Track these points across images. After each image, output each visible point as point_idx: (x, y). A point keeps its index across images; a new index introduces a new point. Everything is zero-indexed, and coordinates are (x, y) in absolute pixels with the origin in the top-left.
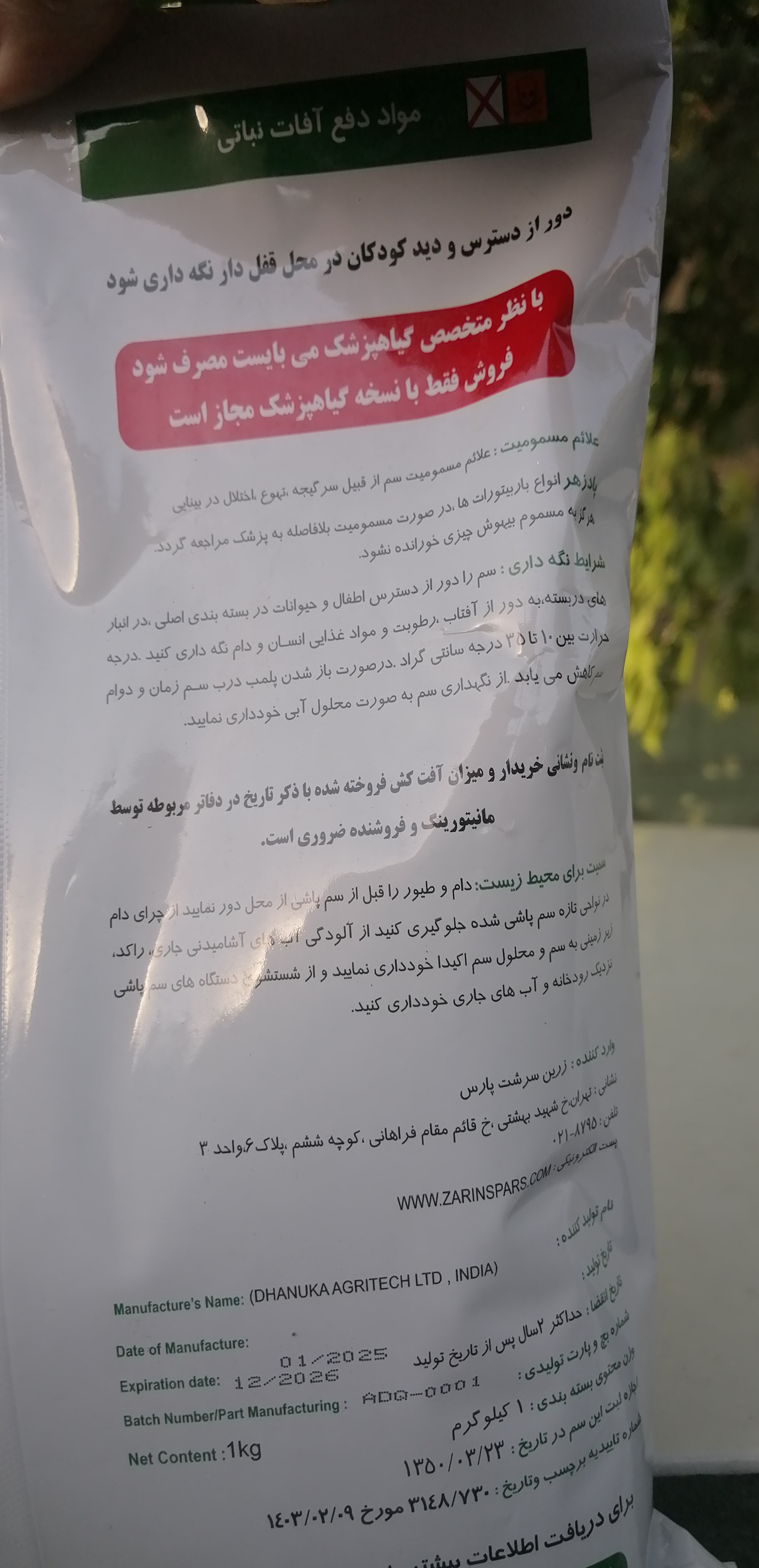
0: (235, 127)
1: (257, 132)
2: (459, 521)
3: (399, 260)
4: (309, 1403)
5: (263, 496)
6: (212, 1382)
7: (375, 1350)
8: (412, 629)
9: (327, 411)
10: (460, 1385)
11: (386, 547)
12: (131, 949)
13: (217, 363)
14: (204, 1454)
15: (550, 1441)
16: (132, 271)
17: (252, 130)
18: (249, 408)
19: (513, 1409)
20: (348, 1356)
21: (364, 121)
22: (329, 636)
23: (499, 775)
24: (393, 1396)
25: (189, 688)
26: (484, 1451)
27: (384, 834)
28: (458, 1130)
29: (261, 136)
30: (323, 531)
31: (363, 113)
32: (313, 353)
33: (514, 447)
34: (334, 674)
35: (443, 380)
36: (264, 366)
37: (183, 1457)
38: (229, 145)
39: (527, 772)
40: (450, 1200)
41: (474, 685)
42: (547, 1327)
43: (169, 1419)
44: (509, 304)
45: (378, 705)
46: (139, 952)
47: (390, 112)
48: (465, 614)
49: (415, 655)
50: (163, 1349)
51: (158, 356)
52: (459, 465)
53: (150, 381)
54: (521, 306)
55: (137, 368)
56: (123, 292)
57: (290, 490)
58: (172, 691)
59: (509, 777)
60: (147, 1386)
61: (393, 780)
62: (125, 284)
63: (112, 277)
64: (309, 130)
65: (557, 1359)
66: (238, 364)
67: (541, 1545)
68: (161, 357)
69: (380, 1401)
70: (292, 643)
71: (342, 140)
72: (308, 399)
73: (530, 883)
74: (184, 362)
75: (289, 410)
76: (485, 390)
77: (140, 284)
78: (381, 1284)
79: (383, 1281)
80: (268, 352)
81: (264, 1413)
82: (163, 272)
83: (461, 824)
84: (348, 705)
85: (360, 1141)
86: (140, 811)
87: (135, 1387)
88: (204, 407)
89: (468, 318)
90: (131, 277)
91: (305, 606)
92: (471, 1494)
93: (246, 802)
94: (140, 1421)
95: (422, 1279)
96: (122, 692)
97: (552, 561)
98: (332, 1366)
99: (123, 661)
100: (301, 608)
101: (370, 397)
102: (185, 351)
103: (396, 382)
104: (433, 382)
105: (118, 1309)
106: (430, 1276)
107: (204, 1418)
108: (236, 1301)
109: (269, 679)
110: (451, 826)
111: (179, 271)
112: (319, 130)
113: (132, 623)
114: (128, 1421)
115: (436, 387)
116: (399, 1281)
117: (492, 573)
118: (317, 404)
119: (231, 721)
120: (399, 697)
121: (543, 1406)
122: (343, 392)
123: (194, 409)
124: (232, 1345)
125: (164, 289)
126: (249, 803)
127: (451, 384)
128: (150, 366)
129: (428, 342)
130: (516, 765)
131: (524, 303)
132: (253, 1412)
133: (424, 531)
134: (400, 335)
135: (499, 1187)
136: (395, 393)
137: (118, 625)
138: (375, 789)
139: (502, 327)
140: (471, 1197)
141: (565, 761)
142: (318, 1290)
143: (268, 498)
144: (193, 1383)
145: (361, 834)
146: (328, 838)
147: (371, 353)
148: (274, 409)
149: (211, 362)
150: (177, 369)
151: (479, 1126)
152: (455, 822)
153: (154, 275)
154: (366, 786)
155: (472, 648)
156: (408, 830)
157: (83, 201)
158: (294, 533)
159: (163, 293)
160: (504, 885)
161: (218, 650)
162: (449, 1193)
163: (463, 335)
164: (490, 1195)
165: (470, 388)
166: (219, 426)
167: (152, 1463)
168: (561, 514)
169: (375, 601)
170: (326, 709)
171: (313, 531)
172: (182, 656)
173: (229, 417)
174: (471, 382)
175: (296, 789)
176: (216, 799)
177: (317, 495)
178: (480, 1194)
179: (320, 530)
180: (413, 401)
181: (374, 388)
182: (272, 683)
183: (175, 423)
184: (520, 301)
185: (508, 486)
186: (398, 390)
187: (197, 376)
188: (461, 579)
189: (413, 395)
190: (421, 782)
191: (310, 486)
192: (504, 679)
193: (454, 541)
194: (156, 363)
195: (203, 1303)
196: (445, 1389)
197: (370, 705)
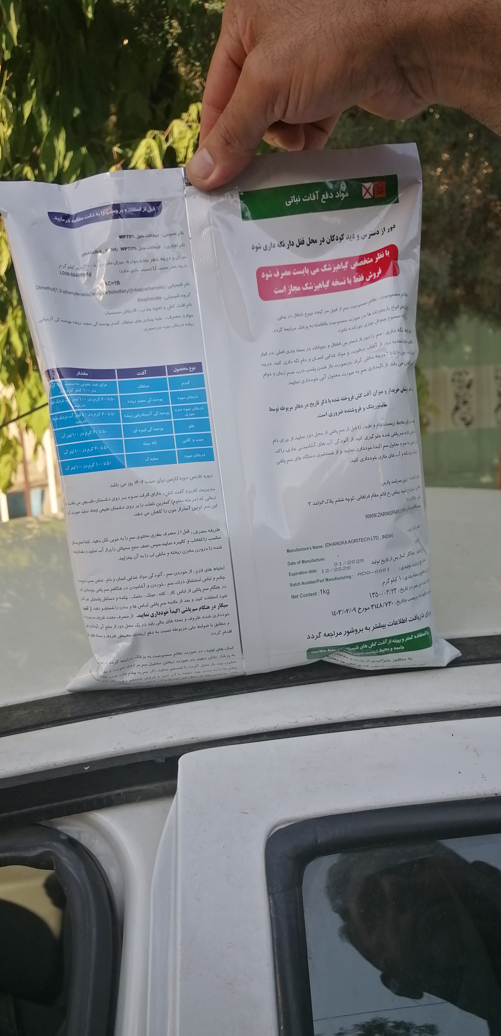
0: (291, 197)
1: (298, 199)
2: (368, 319)
3: (342, 241)
4: (343, 576)
5: (306, 315)
6: (315, 571)
7: (361, 560)
8: (357, 352)
9: (323, 288)
10: (384, 570)
11: (346, 329)
12: (280, 450)
13: (288, 273)
14: (313, 594)
15: (409, 589)
16: (259, 244)
17: (297, 199)
18: (299, 287)
19: (398, 578)
20: (353, 562)
21: (331, 196)
22: (331, 356)
23: (387, 392)
24: (366, 573)
25: (288, 373)
26: (391, 590)
27: (355, 411)
28: (381, 495)
29: (299, 200)
30: (325, 324)
31: (331, 194)
32: (317, 270)
33: (384, 297)
34: (333, 367)
35: (359, 277)
36: (302, 274)
37: (307, 595)
38: (289, 204)
39: (395, 392)
40: (380, 515)
41: (378, 367)
42: (406, 555)
43: (303, 583)
44: (378, 254)
45: (349, 375)
46: (283, 451)
47: (339, 193)
48: (373, 347)
49: (358, 360)
50: (301, 562)
51: (269, 271)
52: (367, 303)
53: (267, 279)
54: (382, 255)
55: (263, 275)
56: (257, 251)
57: (314, 313)
58: (284, 374)
59: (391, 393)
60: (297, 574)
61: (356, 396)
62: (257, 248)
63: (253, 246)
64: (315, 199)
65: (409, 565)
66: (294, 274)
67: (408, 621)
68: (270, 272)
69: (363, 575)
70: (319, 358)
71: (324, 202)
72: (317, 284)
73: (397, 424)
74: (277, 273)
75: (311, 288)
76: (372, 281)
77: (262, 248)
78: (362, 540)
79: (362, 539)
80: (303, 270)
81: (330, 580)
82: (269, 245)
83: (378, 407)
84: (339, 376)
85: (354, 499)
86: (278, 410)
87: (293, 574)
88: (285, 287)
89: (365, 259)
90: (259, 246)
91: (322, 347)
92: (388, 603)
93: (310, 406)
94: (295, 585)
95: (373, 538)
96: (268, 375)
97: (398, 330)
98: (349, 565)
99: (267, 365)
100: (321, 348)
101: (336, 283)
102: (277, 270)
103: (344, 279)
104: (356, 278)
105: (288, 551)
106: (375, 537)
107: (313, 582)
108: (321, 547)
109: (313, 369)
110: (375, 408)
111: (274, 244)
112: (318, 199)
113: (268, 354)
114: (291, 585)
115: (357, 280)
116: (367, 539)
117: (381, 334)
118: (320, 286)
119: (303, 382)
120: (355, 372)
121: (406, 579)
122: (328, 282)
123: (282, 288)
124: (321, 560)
125: (270, 250)
126: (312, 406)
127: (362, 279)
128: (267, 274)
129: (353, 266)
130: (392, 389)
131: (383, 254)
132: (327, 580)
133: (358, 323)
134: (344, 264)
135: (393, 512)
136: (344, 282)
137: (264, 355)
138: (351, 399)
139: (377, 261)
140: (385, 514)
141: (405, 389)
142: (344, 542)
143: (307, 315)
144: (310, 572)
145: (348, 412)
146: (338, 414)
147: (335, 270)
148: (306, 288)
149: (286, 273)
150: (275, 276)
151: (387, 494)
152: (376, 406)
153: (266, 245)
154: (348, 398)
155: (376, 356)
156: (362, 409)
157: (243, 221)
158: (316, 325)
159: (269, 251)
160: (390, 424)
161: (296, 361)
162: (379, 513)
163: (364, 264)
164: (391, 514)
165: (368, 280)
166: (290, 293)
167: (298, 598)
168: (400, 317)
169: (344, 345)
170: (332, 377)
171: (322, 324)
172: (285, 364)
173: (293, 290)
174: (368, 278)
175: (326, 401)
176: (301, 406)
177: (323, 313)
178: (388, 513)
179: (324, 324)
180: (350, 284)
181: (337, 280)
182: (314, 371)
183: (276, 292)
184: (382, 253)
185: (383, 309)
186: (345, 281)
187: (282, 277)
188: (371, 337)
189: (350, 282)
190: (365, 396)
191: (320, 311)
192: (387, 365)
193: (367, 326)
194: (269, 273)
195: (312, 548)
196: (380, 571)
197: (346, 375)
